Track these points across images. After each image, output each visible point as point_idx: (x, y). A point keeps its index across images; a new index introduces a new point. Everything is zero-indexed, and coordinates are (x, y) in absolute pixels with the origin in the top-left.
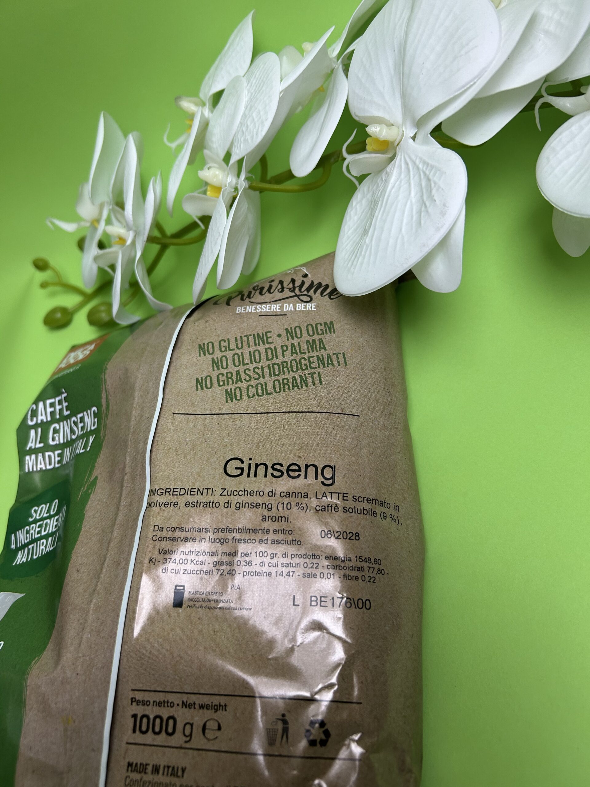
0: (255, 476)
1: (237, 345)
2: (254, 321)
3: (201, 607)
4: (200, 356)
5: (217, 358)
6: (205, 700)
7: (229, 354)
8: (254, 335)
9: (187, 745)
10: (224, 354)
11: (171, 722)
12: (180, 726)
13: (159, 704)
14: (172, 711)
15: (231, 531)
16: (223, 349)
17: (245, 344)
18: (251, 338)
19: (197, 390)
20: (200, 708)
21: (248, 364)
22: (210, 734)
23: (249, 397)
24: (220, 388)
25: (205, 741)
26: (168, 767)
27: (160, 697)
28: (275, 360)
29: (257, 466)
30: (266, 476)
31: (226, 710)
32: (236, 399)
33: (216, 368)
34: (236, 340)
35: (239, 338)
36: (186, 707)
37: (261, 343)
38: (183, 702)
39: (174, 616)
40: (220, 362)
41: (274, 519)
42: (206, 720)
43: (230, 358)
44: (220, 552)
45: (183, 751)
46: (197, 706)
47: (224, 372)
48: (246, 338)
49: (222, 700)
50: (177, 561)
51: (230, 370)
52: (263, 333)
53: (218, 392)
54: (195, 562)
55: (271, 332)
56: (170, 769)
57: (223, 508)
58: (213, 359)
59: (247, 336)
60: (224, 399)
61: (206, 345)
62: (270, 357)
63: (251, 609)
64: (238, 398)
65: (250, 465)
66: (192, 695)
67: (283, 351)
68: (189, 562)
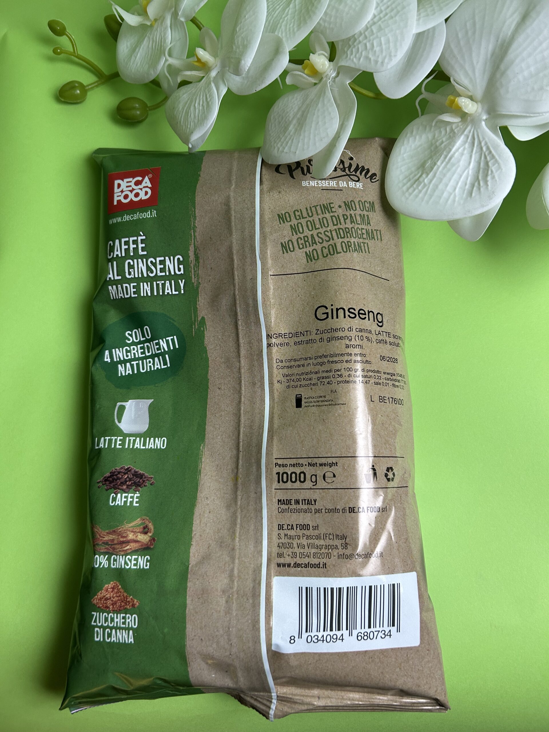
0: (337, 318)
1: (308, 214)
2: (318, 194)
3: (314, 406)
4: (280, 224)
5: (294, 225)
6: (323, 461)
7: (303, 221)
8: (320, 205)
9: (315, 487)
10: (299, 221)
11: (302, 475)
12: (308, 477)
13: (294, 465)
14: (303, 469)
15: (326, 356)
16: (298, 218)
17: (314, 213)
18: (318, 208)
19: (284, 253)
20: (320, 466)
21: (319, 228)
22: (328, 480)
23: (324, 257)
24: (301, 250)
25: (327, 484)
26: (305, 500)
27: (294, 461)
28: (339, 226)
29: (337, 310)
30: (345, 317)
31: (337, 466)
32: (315, 259)
33: (294, 233)
34: (307, 210)
35: (309, 208)
36: (311, 466)
37: (327, 212)
38: (309, 463)
39: (298, 413)
40: (296, 227)
41: (354, 346)
42: (324, 472)
43: (304, 224)
44: (321, 371)
45: (313, 490)
46: (318, 465)
47: (302, 236)
48: (314, 208)
49: (334, 460)
50: (295, 380)
51: (306, 234)
52: (327, 204)
53: (300, 254)
54: (306, 379)
55: (333, 203)
56: (306, 501)
57: (319, 342)
58: (291, 226)
59: (315, 207)
60: (305, 260)
61: (284, 215)
62: (335, 223)
63: (345, 404)
64: (316, 258)
65: (332, 309)
66: (315, 459)
67: (345, 220)
68: (302, 379)
